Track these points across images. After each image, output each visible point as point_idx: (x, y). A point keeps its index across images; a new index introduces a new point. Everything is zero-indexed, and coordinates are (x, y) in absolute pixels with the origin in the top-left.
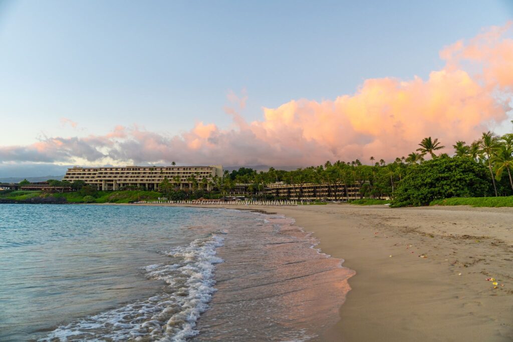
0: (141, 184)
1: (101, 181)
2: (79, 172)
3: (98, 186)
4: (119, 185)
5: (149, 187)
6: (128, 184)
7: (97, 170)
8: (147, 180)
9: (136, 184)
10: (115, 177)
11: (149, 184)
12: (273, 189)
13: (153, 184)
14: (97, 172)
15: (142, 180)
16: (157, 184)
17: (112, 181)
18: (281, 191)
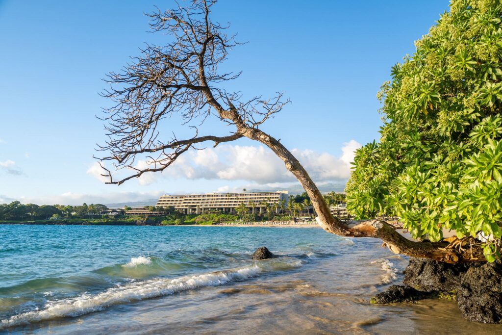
0: (219, 209)
1: (187, 206)
2: (169, 199)
3: (184, 210)
4: (201, 209)
5: (226, 211)
6: (208, 208)
7: (182, 197)
8: (224, 205)
9: (215, 208)
10: (198, 203)
11: (226, 208)
12: (334, 211)
13: (229, 209)
14: (183, 199)
15: (220, 205)
16: (233, 208)
17: (196, 206)
18: (341, 212)
